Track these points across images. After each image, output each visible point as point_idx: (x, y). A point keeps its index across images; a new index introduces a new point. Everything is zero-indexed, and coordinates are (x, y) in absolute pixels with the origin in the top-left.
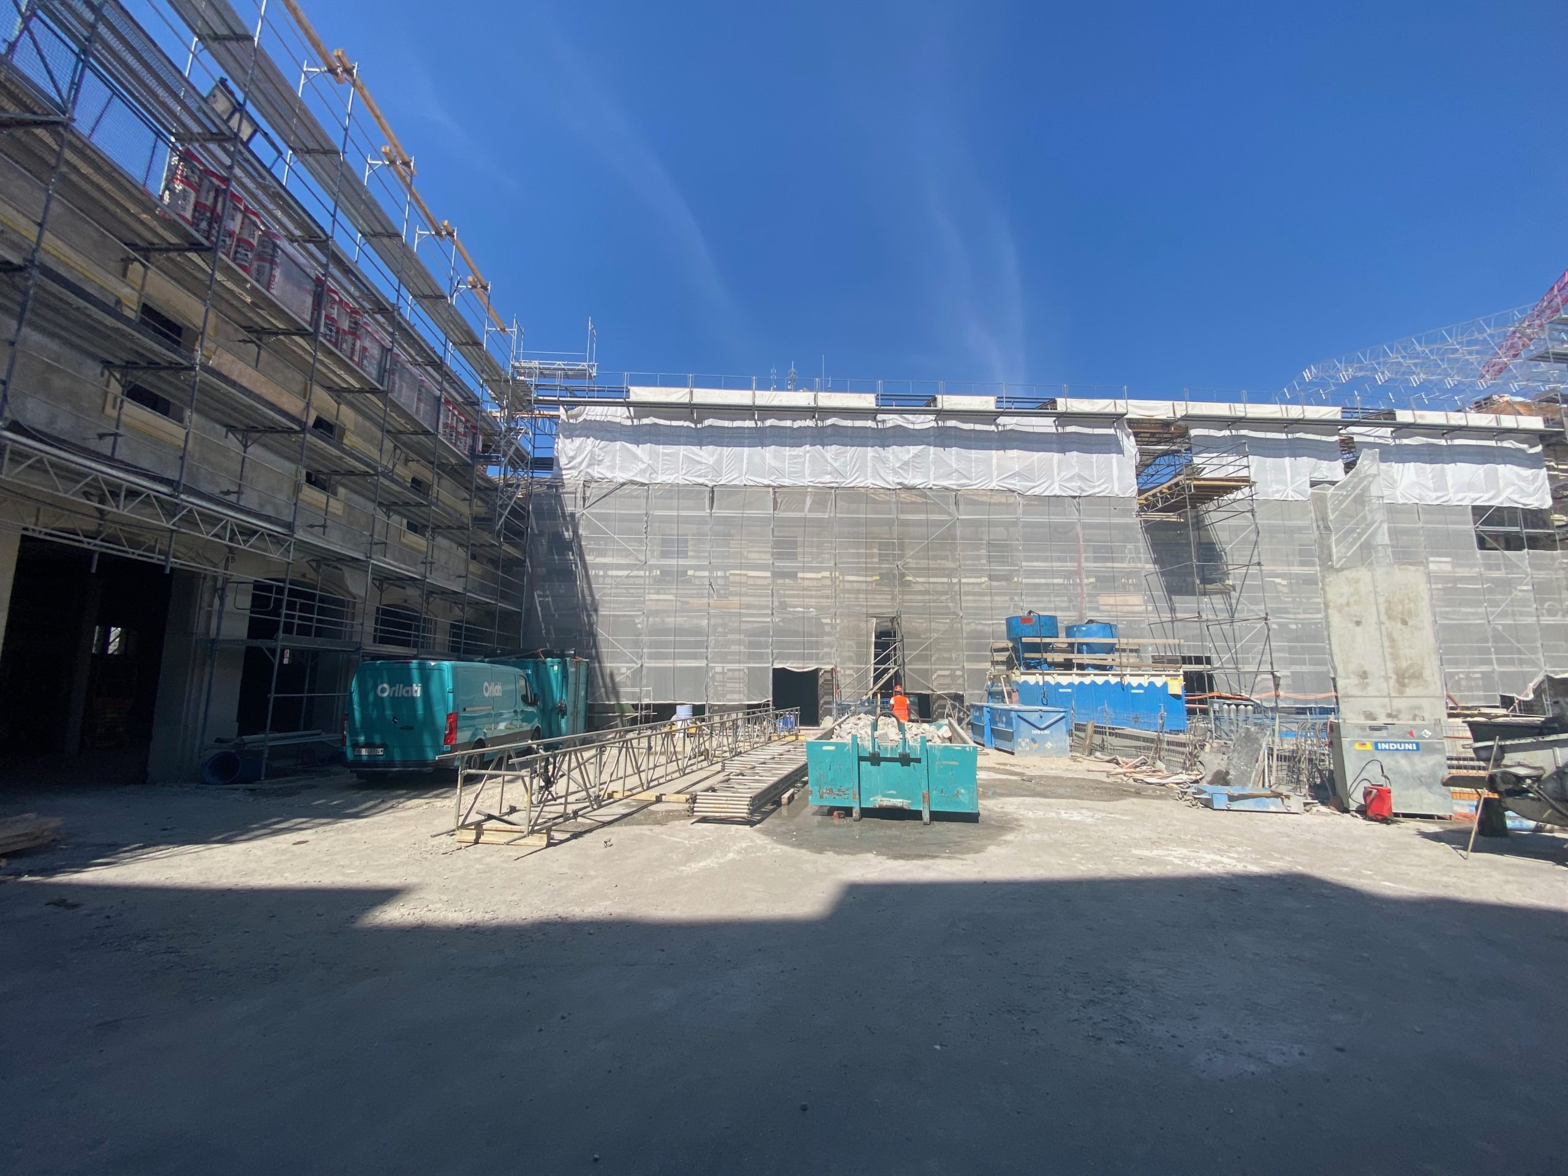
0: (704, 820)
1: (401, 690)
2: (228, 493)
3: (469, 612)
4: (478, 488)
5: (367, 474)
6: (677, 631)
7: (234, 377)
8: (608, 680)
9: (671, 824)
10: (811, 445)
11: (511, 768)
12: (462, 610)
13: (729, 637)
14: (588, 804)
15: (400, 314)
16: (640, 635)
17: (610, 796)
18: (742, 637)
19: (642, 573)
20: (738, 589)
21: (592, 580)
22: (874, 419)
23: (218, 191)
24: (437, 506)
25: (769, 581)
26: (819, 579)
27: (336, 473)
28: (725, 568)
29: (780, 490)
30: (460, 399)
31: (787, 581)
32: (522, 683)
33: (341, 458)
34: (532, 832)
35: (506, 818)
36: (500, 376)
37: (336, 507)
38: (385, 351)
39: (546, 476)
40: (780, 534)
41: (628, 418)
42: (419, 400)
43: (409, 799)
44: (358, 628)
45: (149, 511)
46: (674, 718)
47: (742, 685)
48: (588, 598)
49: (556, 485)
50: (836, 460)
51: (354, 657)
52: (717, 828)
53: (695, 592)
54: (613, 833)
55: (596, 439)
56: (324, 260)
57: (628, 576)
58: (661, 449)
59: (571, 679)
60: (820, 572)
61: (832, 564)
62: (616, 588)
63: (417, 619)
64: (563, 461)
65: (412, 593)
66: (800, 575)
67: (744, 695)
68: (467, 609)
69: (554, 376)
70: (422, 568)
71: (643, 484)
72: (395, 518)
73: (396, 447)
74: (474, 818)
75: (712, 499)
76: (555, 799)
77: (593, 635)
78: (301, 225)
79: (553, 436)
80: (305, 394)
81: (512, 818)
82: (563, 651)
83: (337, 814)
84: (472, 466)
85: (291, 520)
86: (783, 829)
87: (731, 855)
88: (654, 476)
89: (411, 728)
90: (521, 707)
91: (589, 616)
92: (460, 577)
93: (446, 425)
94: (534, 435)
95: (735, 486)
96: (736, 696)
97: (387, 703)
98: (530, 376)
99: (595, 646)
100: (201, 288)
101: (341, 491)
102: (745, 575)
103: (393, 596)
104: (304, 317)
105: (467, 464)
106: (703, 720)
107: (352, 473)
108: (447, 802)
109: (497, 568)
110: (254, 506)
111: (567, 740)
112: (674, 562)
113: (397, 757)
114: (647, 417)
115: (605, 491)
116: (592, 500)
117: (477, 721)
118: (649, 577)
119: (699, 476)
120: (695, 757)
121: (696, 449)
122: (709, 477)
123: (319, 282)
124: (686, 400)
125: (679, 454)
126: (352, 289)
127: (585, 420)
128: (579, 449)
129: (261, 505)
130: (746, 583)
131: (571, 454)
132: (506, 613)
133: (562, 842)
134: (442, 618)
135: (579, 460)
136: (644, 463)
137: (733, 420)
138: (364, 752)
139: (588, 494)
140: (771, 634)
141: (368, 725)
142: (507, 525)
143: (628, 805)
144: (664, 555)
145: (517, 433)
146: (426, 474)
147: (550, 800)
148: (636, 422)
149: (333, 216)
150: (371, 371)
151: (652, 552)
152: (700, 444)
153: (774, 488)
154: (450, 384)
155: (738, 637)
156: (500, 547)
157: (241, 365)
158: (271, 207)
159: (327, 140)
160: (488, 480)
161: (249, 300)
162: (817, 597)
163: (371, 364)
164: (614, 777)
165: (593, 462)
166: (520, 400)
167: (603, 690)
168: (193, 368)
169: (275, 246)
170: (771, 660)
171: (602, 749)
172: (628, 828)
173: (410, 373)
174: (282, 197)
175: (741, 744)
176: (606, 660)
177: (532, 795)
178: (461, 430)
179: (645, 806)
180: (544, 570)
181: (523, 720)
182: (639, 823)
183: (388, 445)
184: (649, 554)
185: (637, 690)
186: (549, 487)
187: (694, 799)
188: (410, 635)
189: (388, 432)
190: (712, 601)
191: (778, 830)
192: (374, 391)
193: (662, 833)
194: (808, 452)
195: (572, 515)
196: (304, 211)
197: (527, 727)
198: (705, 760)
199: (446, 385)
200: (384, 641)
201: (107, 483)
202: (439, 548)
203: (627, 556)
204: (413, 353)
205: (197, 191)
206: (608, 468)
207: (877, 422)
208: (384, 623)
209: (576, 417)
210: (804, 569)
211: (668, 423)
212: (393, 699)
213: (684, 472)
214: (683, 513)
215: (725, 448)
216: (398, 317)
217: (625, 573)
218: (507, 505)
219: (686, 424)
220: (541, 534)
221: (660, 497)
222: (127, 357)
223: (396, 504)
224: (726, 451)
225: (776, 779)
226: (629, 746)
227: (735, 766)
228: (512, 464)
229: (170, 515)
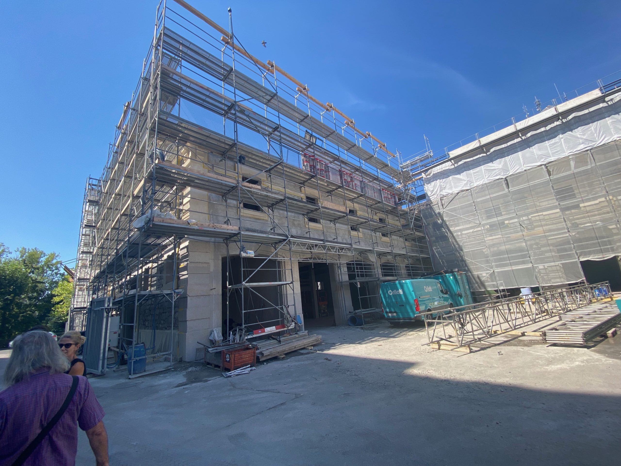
0: (555, 345)
1: (395, 292)
2: (334, 239)
3: (410, 261)
4: (401, 215)
5: (366, 222)
6: (508, 252)
7: (328, 207)
8: (478, 280)
9: (534, 346)
10: (563, 134)
11: (444, 319)
12: (408, 260)
13: (543, 249)
14: (485, 336)
15: (362, 169)
16: (488, 257)
17: (495, 332)
18: (551, 248)
19: (480, 229)
20: (540, 223)
21: (456, 237)
22: (604, 101)
23: (313, 160)
24: (389, 226)
25: (560, 214)
26: (597, 204)
27: (358, 224)
28: (527, 215)
29: (549, 165)
30: (386, 187)
31: (573, 211)
32: (439, 285)
33: (358, 220)
34: (461, 346)
35: (448, 340)
36: (397, 173)
37: (361, 235)
38: (361, 182)
39: (423, 202)
40: (558, 187)
41: (452, 165)
42: (374, 192)
43: (410, 332)
44: (376, 272)
45: (320, 249)
46: (521, 294)
47: (560, 274)
48: (457, 246)
49: (429, 205)
50: (584, 135)
51: (378, 282)
52: (564, 349)
53: (512, 231)
54: (501, 349)
55: (440, 179)
56: (339, 164)
57: (473, 232)
58: (471, 171)
59: (460, 282)
60: (597, 200)
61: (604, 192)
62: (469, 238)
63: (394, 266)
64: (429, 194)
65: (389, 257)
66: (581, 205)
67: (564, 279)
68: (409, 259)
69: (417, 163)
70: (390, 248)
71: (467, 190)
72: (378, 233)
73: (372, 211)
74: (435, 339)
75: (507, 184)
76: (468, 333)
77: (463, 261)
78: (332, 157)
79: (423, 185)
80: (344, 204)
81: (451, 340)
82: (452, 270)
83: (388, 336)
84: (397, 208)
85: (350, 242)
86: (612, 350)
87: (577, 363)
88: (472, 184)
89: (403, 306)
90: (441, 295)
91: (459, 253)
92: (403, 248)
93: (384, 197)
94: (415, 188)
95: (519, 173)
96: (558, 280)
97: (392, 297)
98: (408, 167)
99: (466, 266)
100: (315, 187)
101: (360, 229)
102: (542, 215)
103: (384, 260)
104: (339, 183)
105: (395, 208)
106: (539, 294)
107: (362, 223)
108: (423, 333)
109: (416, 242)
110: (341, 241)
111: (466, 307)
112: (495, 219)
113: (401, 316)
114: (461, 161)
115: (451, 199)
116: (446, 205)
117: (426, 302)
118: (484, 230)
119: (496, 176)
120: (540, 314)
121: (490, 164)
122: (502, 174)
123: (340, 171)
124: (478, 145)
125: (482, 170)
126: (348, 168)
127: (434, 174)
128: (435, 187)
129: (343, 240)
130: (544, 219)
131: (432, 189)
132: (424, 258)
133: (476, 351)
134: (402, 265)
135: (435, 190)
136: (465, 180)
137: (507, 143)
138: (390, 315)
139: (443, 203)
140: (572, 242)
141: (389, 306)
142: (415, 225)
143: (506, 337)
144: (489, 217)
145: (409, 190)
146: (383, 216)
147: (466, 333)
148: (456, 165)
149: (338, 150)
150: (359, 190)
151: (482, 218)
152: (492, 161)
153: (545, 165)
154: (382, 183)
155: (548, 248)
156: (414, 234)
157: (329, 203)
158: (324, 157)
159: (331, 129)
160: (403, 211)
161: (326, 184)
162: (599, 214)
163: (358, 188)
164: (494, 323)
165: (442, 189)
166: (407, 178)
167: (476, 285)
168: (320, 209)
169: (328, 166)
170: (577, 257)
171: (484, 311)
172: (509, 347)
173: (369, 185)
174: (327, 153)
175: (569, 306)
176: (474, 271)
177: (457, 331)
178: (390, 197)
179: (517, 337)
180: (434, 238)
181: (444, 301)
182: (515, 345)
183: (369, 210)
184: (480, 219)
185: (495, 283)
186: (427, 205)
187: (544, 334)
188: (393, 272)
189: (368, 206)
190: (524, 233)
191: (609, 351)
192: (361, 196)
193: (530, 351)
194: (562, 138)
195: (439, 213)
196: (332, 153)
197: (446, 303)
198: (547, 315)
199: (381, 184)
200: (386, 275)
201: (311, 244)
202: (394, 240)
203: (470, 223)
204: (369, 179)
205: (309, 163)
206: (449, 189)
207: (607, 102)
208: (384, 269)
209: (429, 174)
210: (583, 201)
211: (472, 159)
212: (394, 295)
213: (487, 177)
214: (492, 196)
215: (507, 157)
216: (362, 170)
217: (471, 231)
218: (413, 217)
219: (481, 155)
220: (429, 224)
221: (478, 192)
222: (306, 211)
223: (376, 229)
224: (507, 158)
225: (599, 323)
226: (498, 309)
227: (569, 316)
228: (410, 202)
229: (324, 249)
